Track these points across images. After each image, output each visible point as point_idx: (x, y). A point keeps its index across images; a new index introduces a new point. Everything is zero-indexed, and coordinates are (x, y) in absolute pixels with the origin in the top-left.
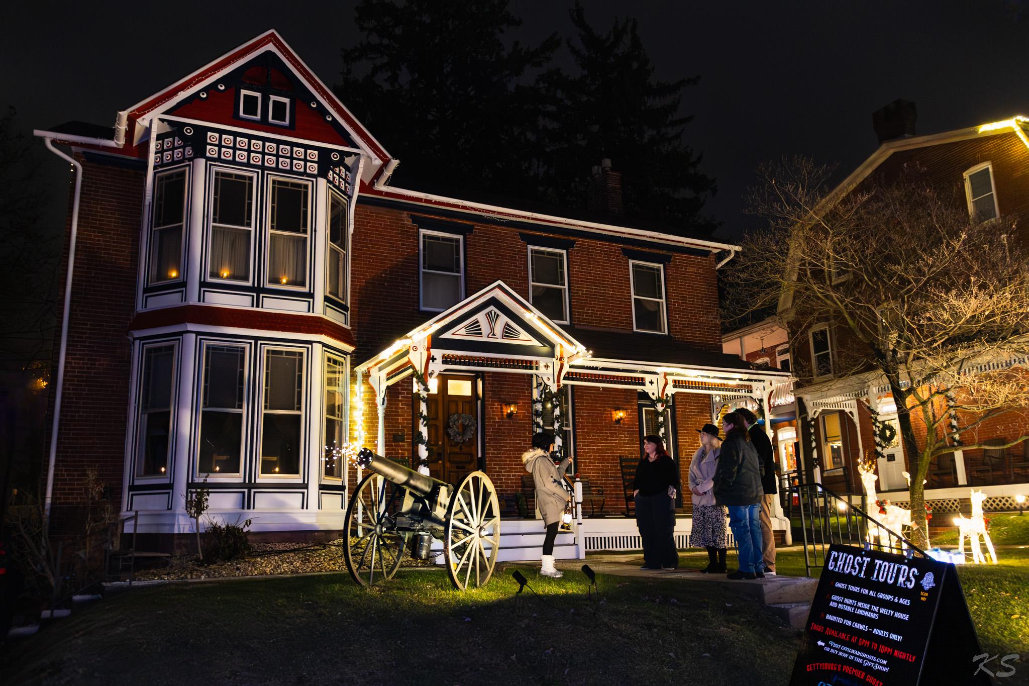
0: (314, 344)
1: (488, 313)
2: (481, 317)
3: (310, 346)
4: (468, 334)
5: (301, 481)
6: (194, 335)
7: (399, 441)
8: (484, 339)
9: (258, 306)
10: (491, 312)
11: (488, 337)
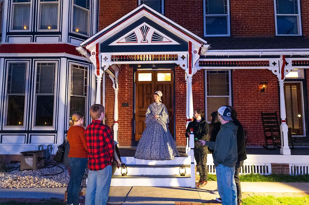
0: (61, 58)
1: (141, 28)
2: (137, 30)
3: (59, 59)
4: (127, 41)
5: (54, 129)
6: (3, 59)
7: (125, 106)
8: (139, 43)
9: (33, 41)
10: (143, 27)
11: (141, 42)
